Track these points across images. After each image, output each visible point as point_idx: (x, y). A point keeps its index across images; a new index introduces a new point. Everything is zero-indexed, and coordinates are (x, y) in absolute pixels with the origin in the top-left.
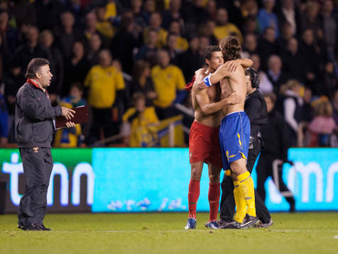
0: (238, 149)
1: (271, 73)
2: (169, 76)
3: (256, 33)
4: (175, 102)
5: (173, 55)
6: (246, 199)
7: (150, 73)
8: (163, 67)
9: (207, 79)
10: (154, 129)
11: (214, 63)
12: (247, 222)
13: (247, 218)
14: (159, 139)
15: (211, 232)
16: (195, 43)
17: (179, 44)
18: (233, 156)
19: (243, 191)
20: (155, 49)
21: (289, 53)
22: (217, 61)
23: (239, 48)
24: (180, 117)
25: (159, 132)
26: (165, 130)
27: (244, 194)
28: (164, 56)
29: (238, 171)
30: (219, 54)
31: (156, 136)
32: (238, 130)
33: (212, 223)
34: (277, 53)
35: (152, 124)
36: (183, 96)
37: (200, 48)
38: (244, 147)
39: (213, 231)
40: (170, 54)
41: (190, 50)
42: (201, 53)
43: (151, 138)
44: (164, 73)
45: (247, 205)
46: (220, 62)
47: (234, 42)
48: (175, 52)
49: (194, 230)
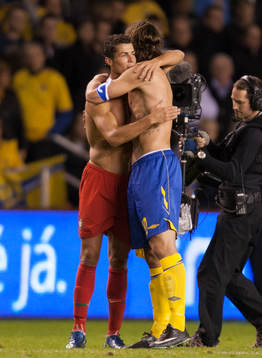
0: (162, 214)
1: (216, 84)
2: (44, 87)
3: (191, 16)
4: (53, 131)
5: (51, 52)
6: (170, 299)
7: (11, 82)
8: (33, 73)
9: (103, 88)
10: (15, 177)
11: (120, 64)
12: (167, 337)
13: (169, 331)
14: (24, 194)
15: (111, 354)
16: (87, 32)
17: (61, 33)
18: (153, 226)
19: (166, 285)
20: (21, 41)
21: (247, 50)
22: (125, 60)
23: (158, 42)
24: (60, 159)
25: (25, 183)
26: (34, 180)
27: (167, 291)
28: (36, 54)
29: (162, 251)
30: (128, 48)
31: (19, 189)
32: (162, 182)
33: (113, 337)
34: (227, 50)
35: (13, 169)
36: (67, 122)
37: (96, 40)
38: (172, 210)
39: (114, 352)
40: (45, 52)
41: (79, 43)
42: (98, 48)
43: (9, 193)
44: (35, 83)
45: (171, 309)
46: (130, 61)
47: (150, 30)
48: (54, 46)
49: (81, 350)
